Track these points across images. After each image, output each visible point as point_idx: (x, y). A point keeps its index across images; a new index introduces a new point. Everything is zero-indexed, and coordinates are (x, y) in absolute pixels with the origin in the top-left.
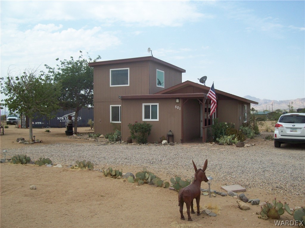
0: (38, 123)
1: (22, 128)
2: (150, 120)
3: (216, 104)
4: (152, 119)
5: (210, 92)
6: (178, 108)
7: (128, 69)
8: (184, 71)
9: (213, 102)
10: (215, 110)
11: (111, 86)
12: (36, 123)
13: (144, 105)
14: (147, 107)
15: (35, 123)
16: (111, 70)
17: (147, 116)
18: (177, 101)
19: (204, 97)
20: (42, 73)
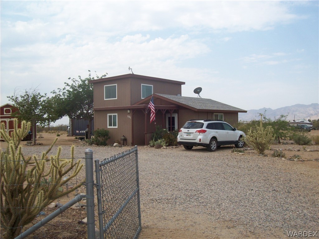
0: (83, 131)
1: (70, 136)
2: (112, 127)
3: (154, 114)
4: (113, 126)
5: (151, 103)
6: (129, 117)
7: (116, 85)
8: (184, 83)
9: (152, 112)
10: (155, 118)
11: (105, 99)
12: (81, 132)
13: (108, 115)
14: (110, 117)
15: (79, 132)
16: (105, 86)
17: (110, 125)
18: (129, 111)
19: (146, 108)
20: (60, 90)
